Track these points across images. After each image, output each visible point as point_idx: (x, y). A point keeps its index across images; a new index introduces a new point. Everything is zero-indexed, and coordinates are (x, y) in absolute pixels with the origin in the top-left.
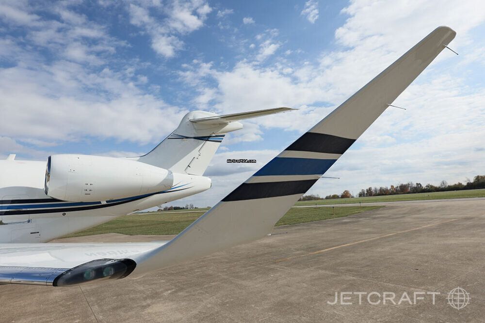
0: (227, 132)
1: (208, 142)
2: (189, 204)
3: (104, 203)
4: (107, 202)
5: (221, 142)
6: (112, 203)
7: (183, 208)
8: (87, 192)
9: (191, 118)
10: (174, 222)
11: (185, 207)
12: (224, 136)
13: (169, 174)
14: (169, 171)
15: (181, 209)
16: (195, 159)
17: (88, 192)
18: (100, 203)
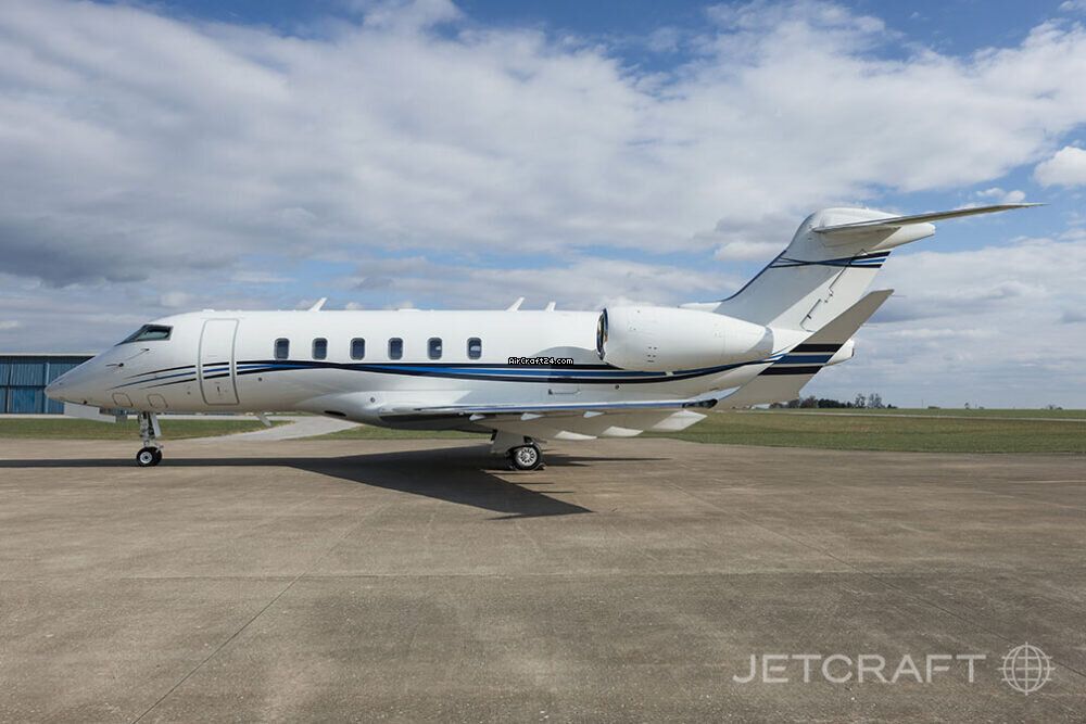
0: (894, 246)
1: (850, 268)
2: (867, 396)
3: (670, 374)
4: (674, 373)
5: (879, 266)
6: (682, 375)
7: (849, 405)
8: (649, 359)
9: (816, 224)
10: (801, 432)
11: (853, 402)
12: (887, 254)
13: (766, 334)
14: (768, 329)
15: (843, 406)
16: (822, 304)
17: (651, 358)
18: (664, 373)
